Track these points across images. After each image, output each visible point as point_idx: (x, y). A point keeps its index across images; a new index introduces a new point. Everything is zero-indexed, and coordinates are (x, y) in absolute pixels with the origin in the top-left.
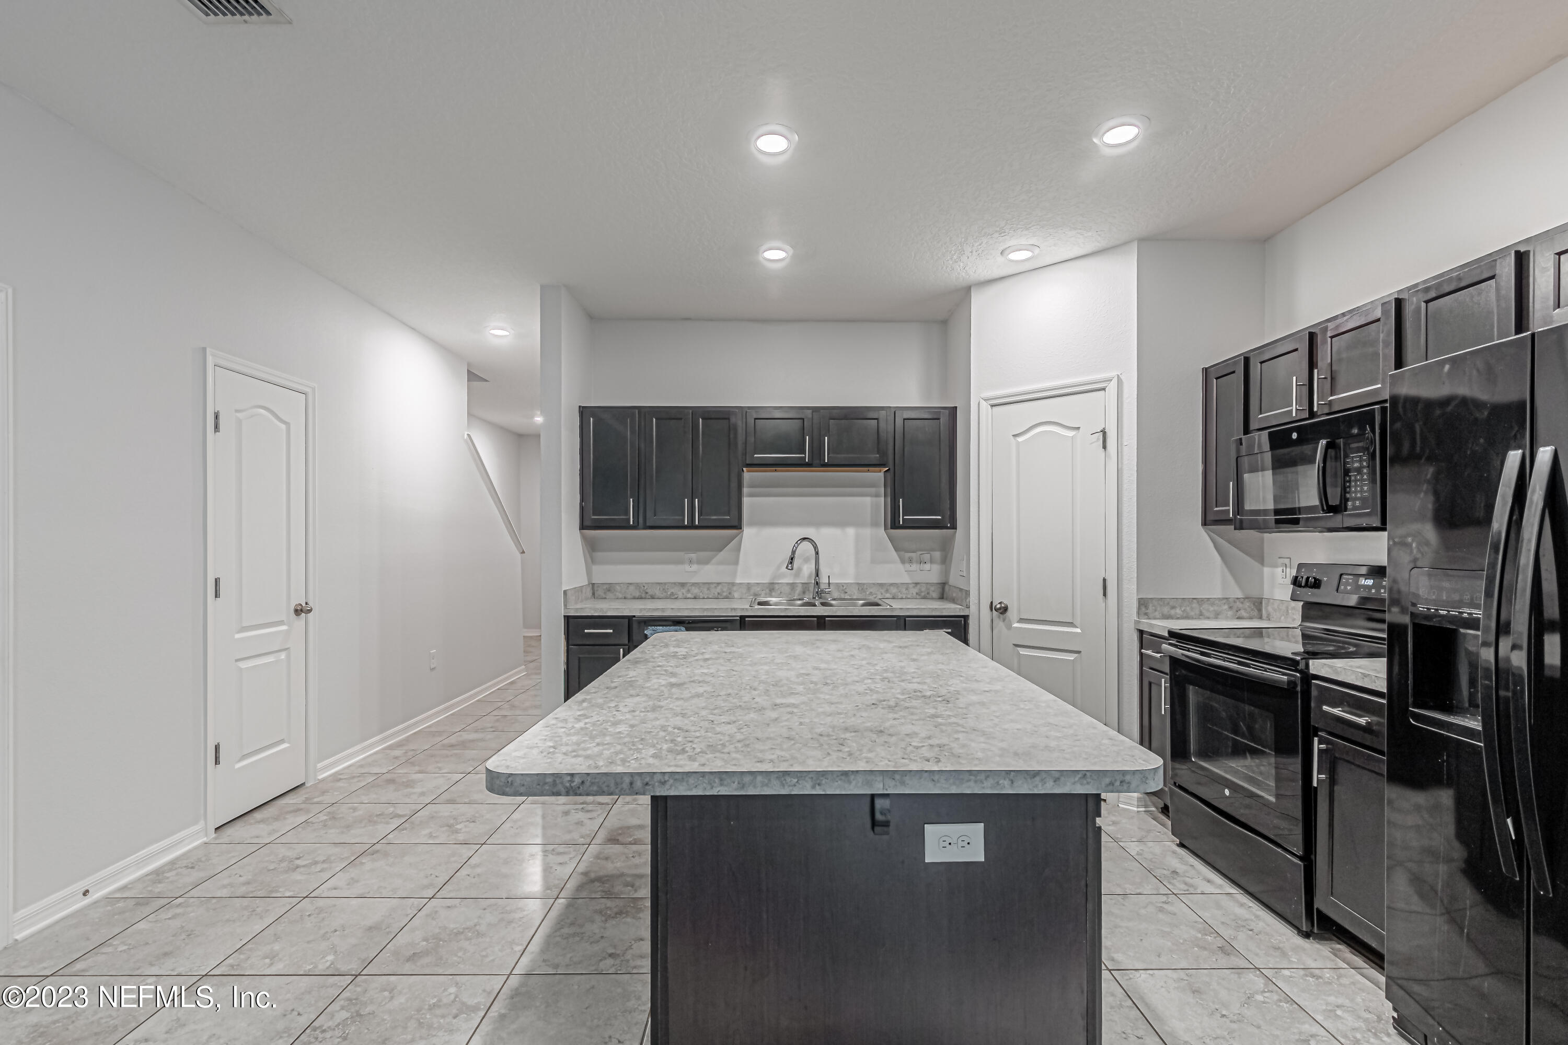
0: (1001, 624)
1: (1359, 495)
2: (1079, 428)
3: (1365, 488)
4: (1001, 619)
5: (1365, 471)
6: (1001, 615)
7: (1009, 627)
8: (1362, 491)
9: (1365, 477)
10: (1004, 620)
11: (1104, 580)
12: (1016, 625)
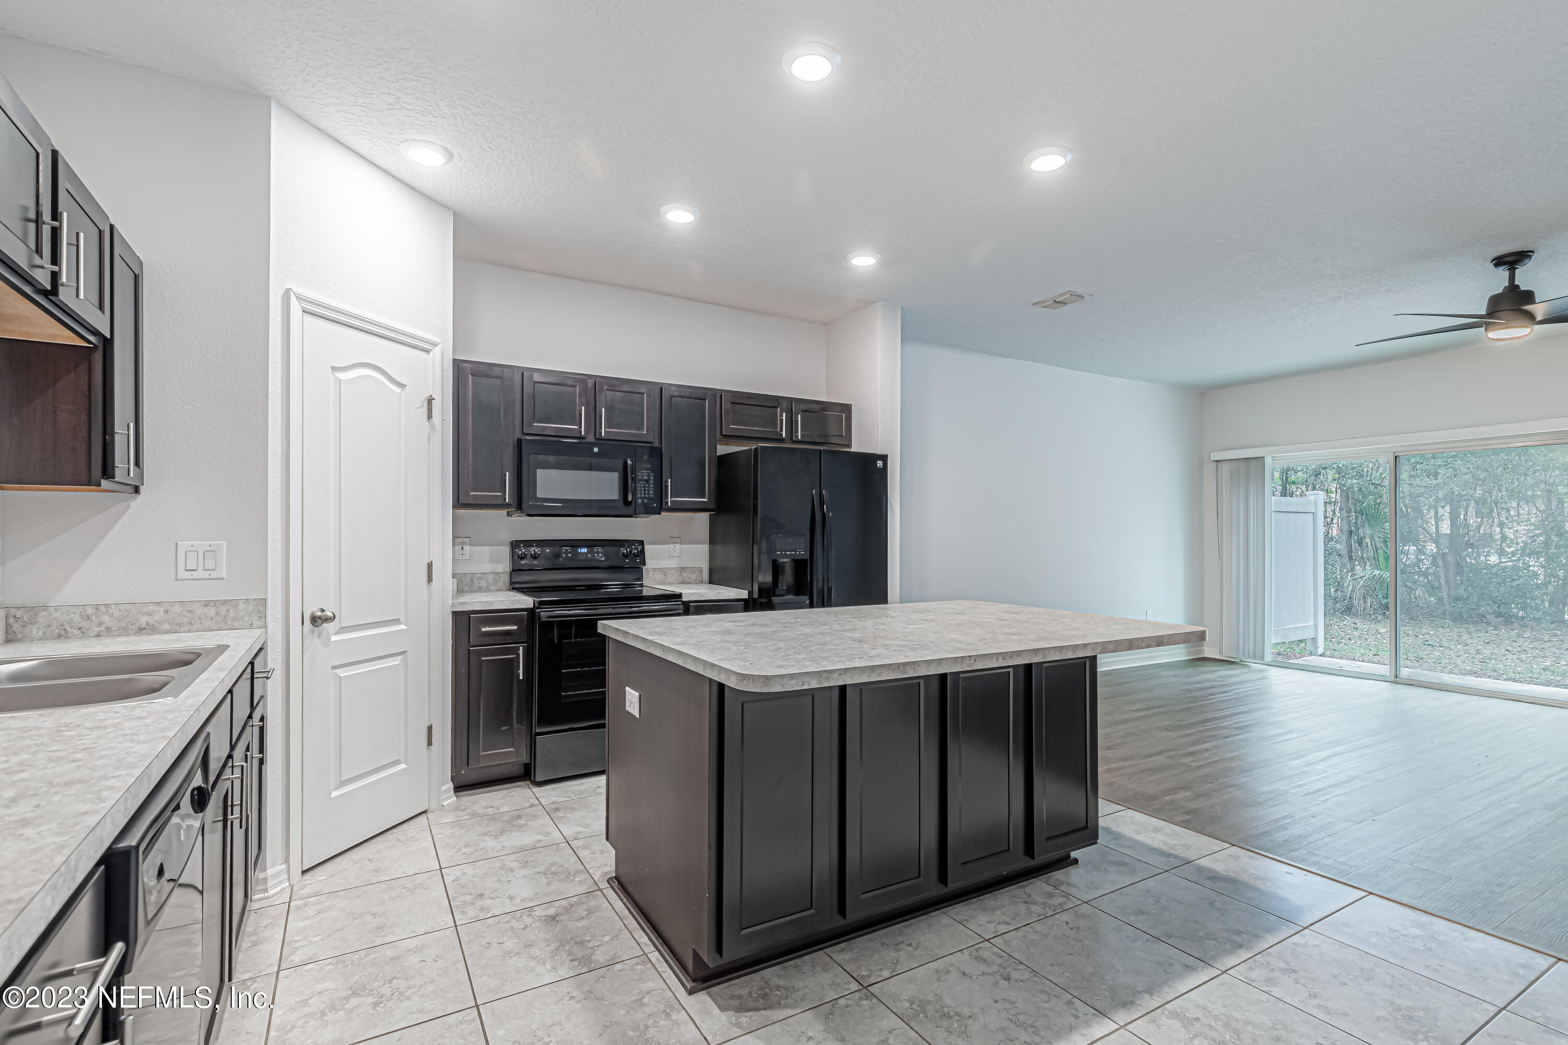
0: (316, 640)
1: (647, 496)
2: (406, 386)
3: (651, 492)
4: (316, 634)
5: (651, 482)
6: (316, 629)
7: (327, 643)
8: (649, 494)
9: (651, 486)
10: (320, 635)
11: (430, 566)
12: (334, 638)
